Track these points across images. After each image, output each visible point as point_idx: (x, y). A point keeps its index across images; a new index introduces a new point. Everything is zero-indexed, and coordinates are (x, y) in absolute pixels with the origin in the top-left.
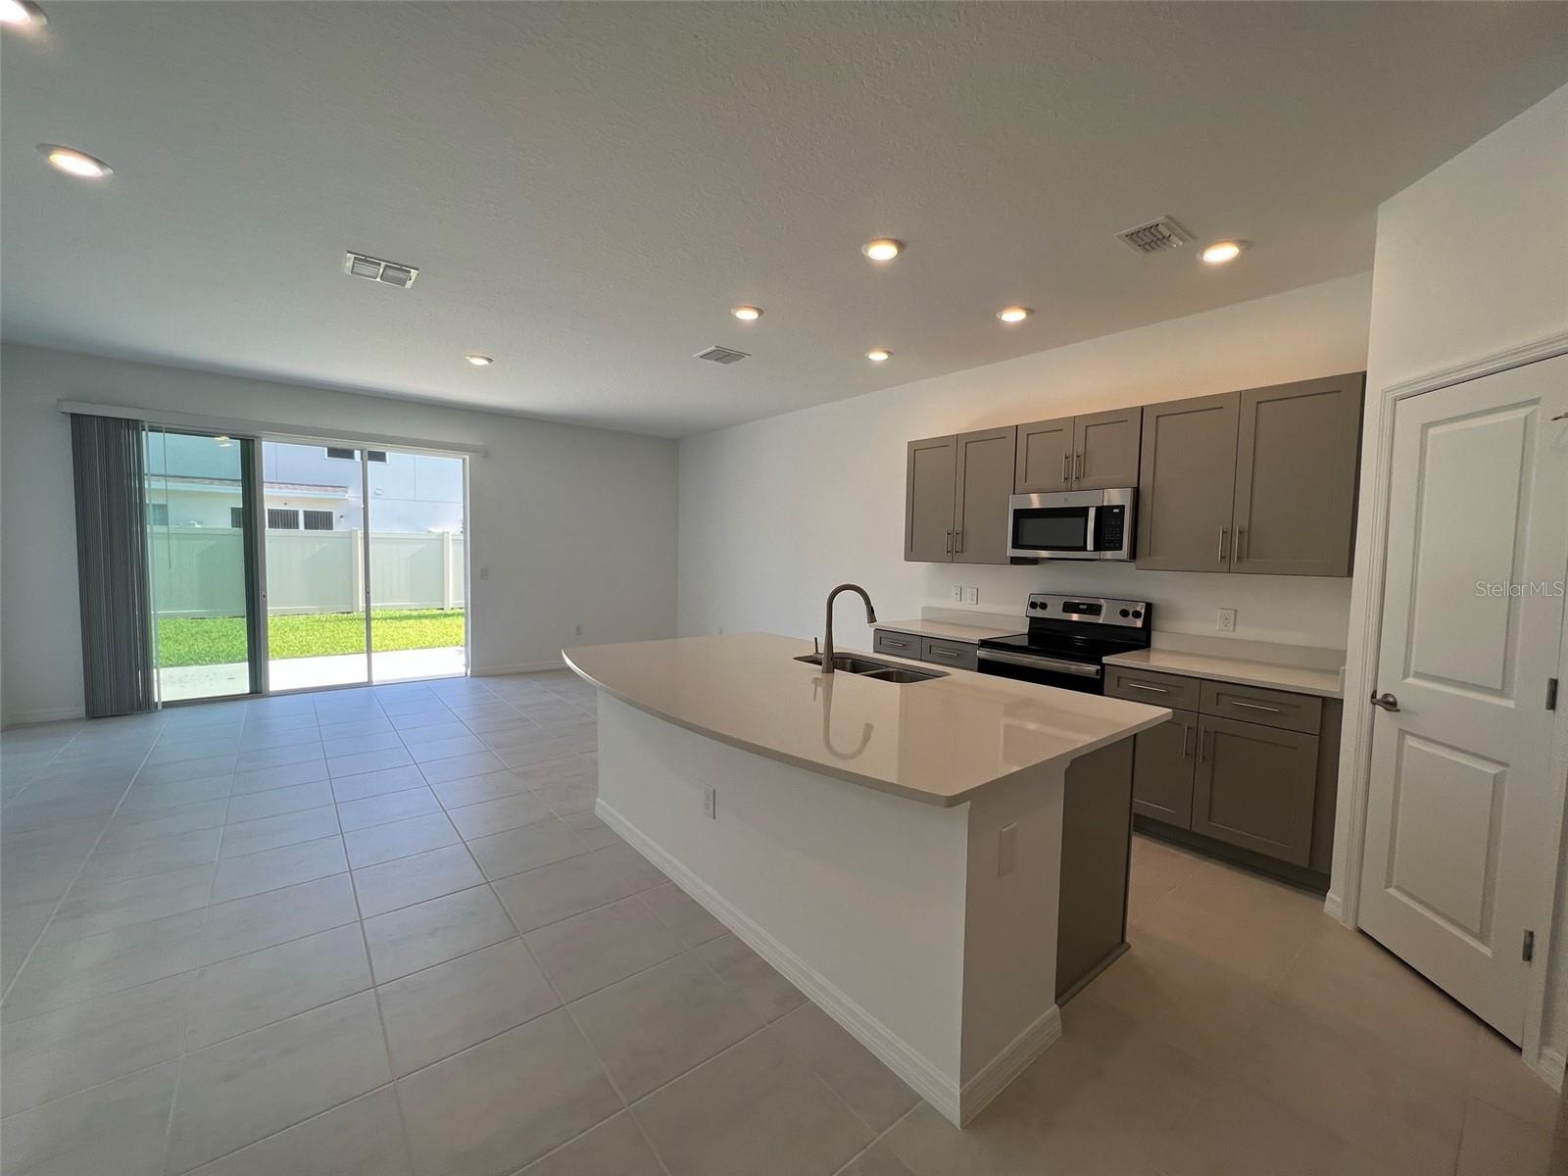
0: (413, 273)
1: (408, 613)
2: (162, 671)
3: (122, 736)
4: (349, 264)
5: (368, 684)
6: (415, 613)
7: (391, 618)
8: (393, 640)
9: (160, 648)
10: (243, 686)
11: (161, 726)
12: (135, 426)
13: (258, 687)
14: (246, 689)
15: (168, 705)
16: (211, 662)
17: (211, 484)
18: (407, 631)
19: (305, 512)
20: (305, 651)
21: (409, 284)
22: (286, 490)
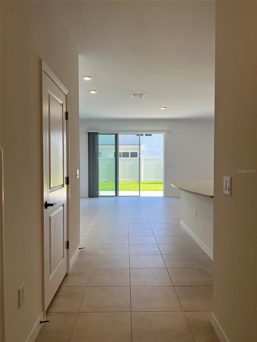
0: (144, 95)
1: (155, 182)
2: (101, 192)
3: (93, 200)
4: (132, 96)
5: (139, 196)
6: (156, 182)
7: (149, 183)
8: (148, 188)
9: (100, 187)
10: (114, 194)
11: (100, 199)
12: (97, 133)
13: (117, 194)
14: (115, 195)
15: (101, 196)
16: (109, 190)
17: (110, 146)
18: (152, 186)
19: (131, 153)
20: (128, 190)
21: (143, 97)
22: (126, 146)
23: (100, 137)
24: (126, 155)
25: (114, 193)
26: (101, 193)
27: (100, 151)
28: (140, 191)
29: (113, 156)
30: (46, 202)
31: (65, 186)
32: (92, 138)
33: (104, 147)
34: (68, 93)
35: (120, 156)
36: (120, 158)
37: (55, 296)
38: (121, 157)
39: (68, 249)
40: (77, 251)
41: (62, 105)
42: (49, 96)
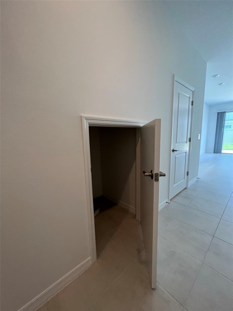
12: (225, 112)
23: (227, 114)
30: (173, 149)
31: (188, 142)
32: (221, 116)
34: (194, 90)
37: (177, 195)
39: (188, 176)
40: (195, 179)
41: (189, 97)
42: (179, 94)
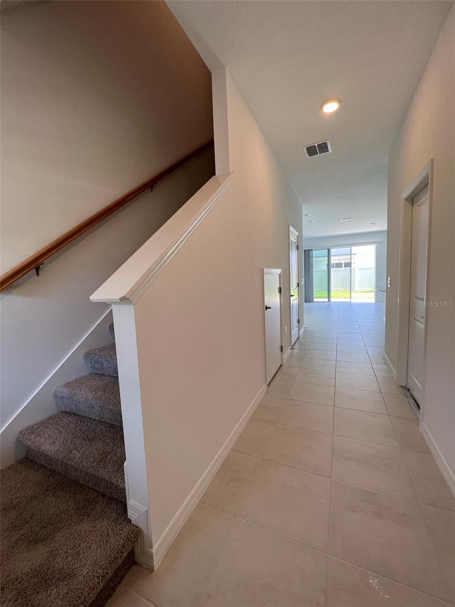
0: (352, 218)
4: (342, 220)
6: (369, 291)
11: (315, 304)
12: (312, 250)
15: (316, 302)
16: (322, 298)
19: (344, 263)
22: (340, 257)
23: (314, 252)
24: (339, 265)
25: (327, 300)
26: (315, 300)
27: (314, 263)
28: (351, 298)
29: (326, 268)
32: (307, 254)
33: (317, 259)
35: (332, 266)
36: (332, 269)
38: (334, 267)
39: (299, 324)
